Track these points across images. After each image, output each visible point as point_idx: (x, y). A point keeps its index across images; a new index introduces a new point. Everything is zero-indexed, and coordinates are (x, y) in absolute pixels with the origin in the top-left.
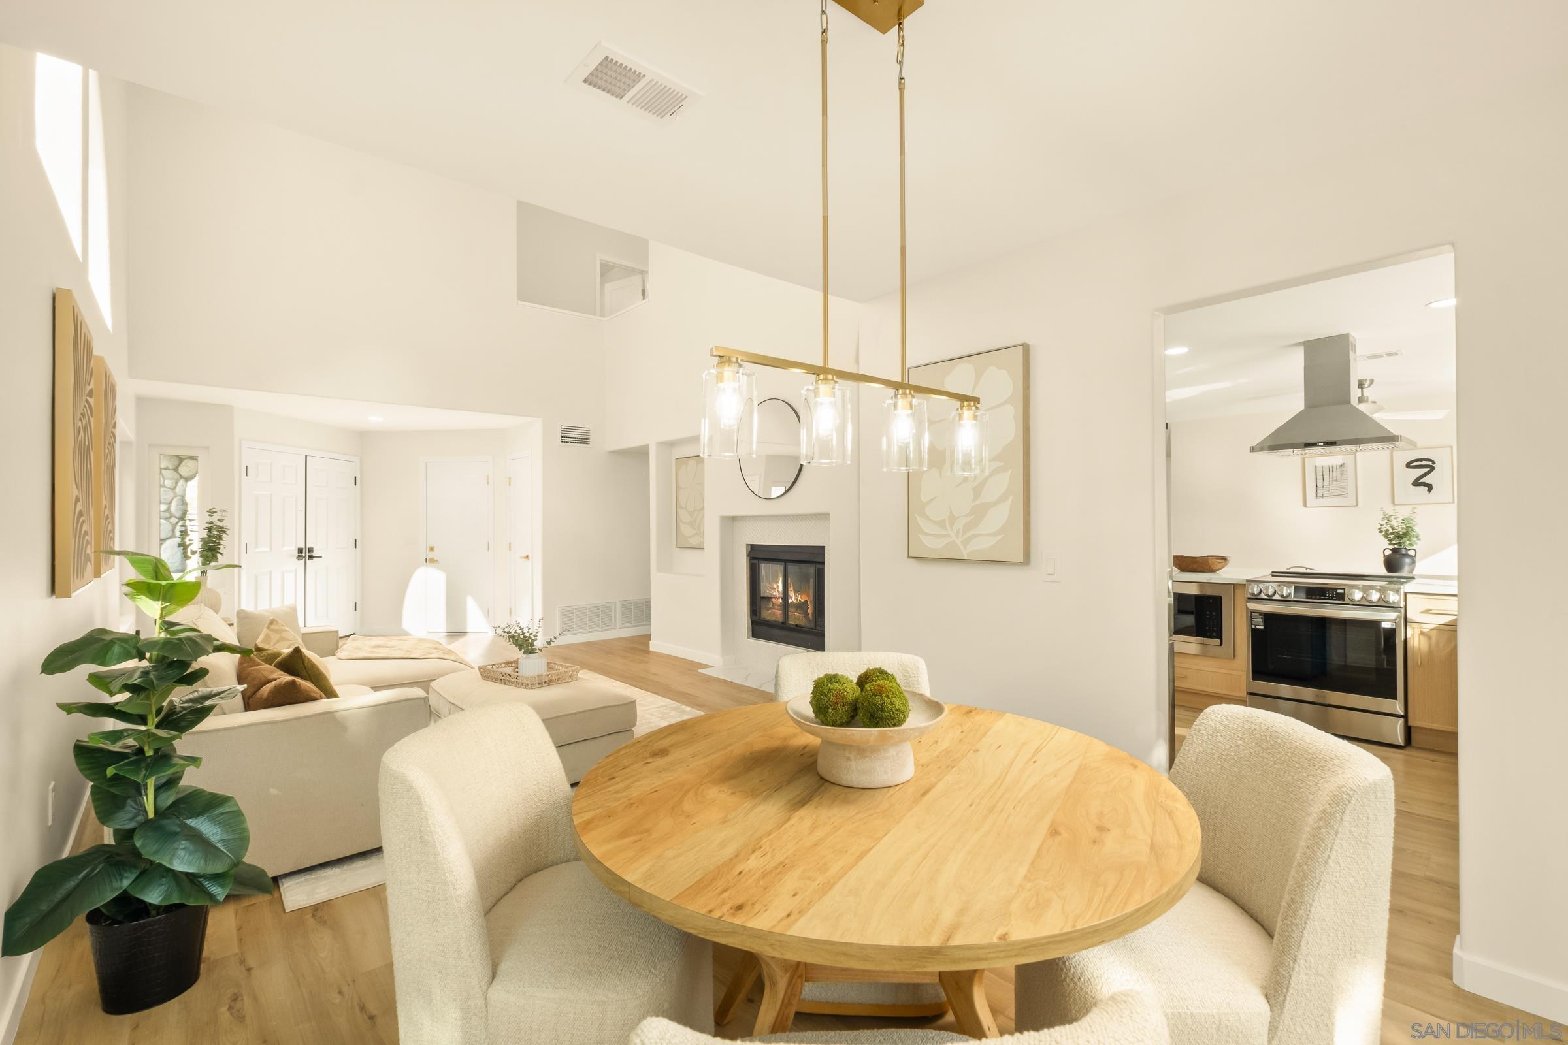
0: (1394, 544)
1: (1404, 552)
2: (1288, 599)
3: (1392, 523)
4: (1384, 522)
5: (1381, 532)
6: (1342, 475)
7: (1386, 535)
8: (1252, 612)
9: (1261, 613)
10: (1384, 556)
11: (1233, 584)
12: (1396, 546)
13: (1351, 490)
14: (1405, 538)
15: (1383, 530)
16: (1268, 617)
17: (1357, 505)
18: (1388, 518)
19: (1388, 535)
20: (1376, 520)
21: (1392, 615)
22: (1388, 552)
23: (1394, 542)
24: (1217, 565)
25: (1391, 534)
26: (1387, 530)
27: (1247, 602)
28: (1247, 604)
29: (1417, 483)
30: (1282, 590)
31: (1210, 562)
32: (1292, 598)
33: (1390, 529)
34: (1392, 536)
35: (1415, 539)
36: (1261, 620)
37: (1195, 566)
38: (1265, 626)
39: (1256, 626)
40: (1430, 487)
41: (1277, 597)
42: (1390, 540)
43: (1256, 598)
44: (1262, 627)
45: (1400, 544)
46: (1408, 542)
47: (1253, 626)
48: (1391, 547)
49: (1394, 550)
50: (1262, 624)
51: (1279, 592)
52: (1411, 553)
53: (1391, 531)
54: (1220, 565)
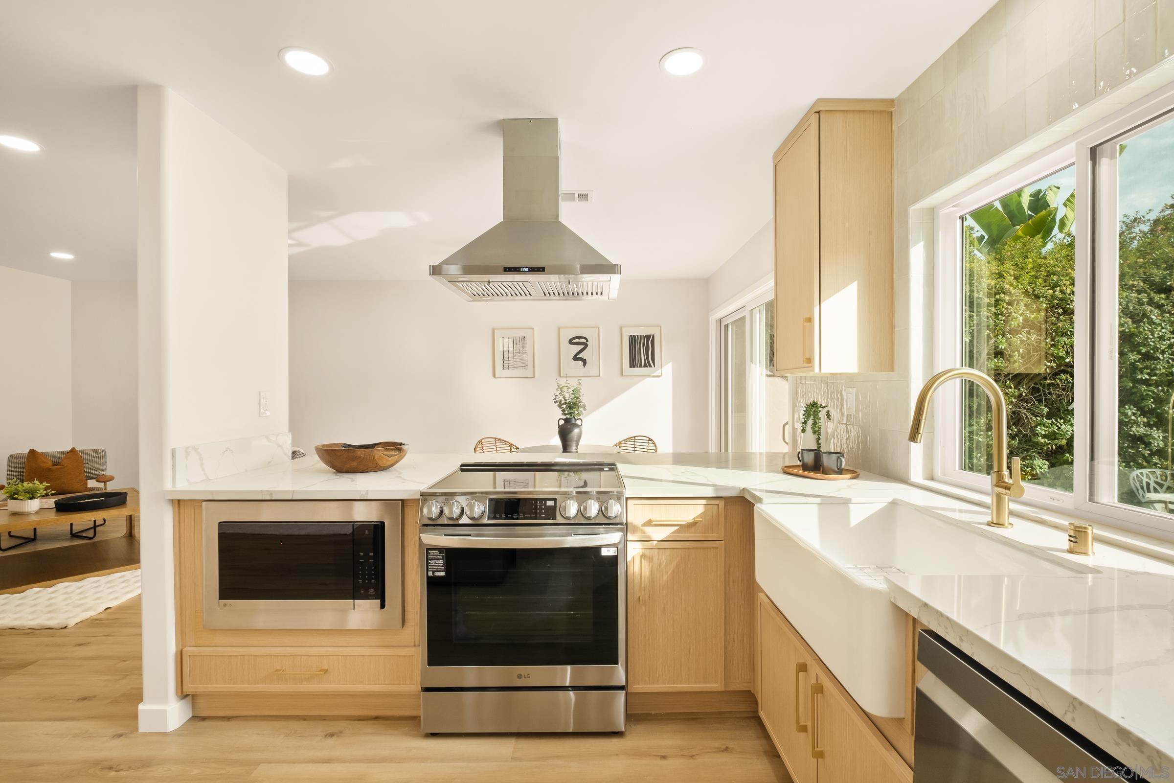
0: (565, 414)
1: (573, 421)
2: (480, 522)
3: (564, 393)
4: (558, 393)
5: (556, 402)
6: (523, 347)
7: (560, 406)
8: (427, 549)
9: (441, 550)
10: (559, 426)
11: (402, 500)
12: (568, 416)
13: (530, 363)
14: (575, 408)
15: (558, 400)
16: (452, 555)
17: (534, 377)
18: (561, 389)
19: (561, 405)
20: (552, 392)
21: (615, 537)
22: (562, 422)
23: (566, 412)
24: (387, 461)
25: (564, 404)
26: (561, 401)
27: (421, 532)
28: (421, 535)
29: (576, 358)
30: (472, 508)
31: (376, 457)
32: (486, 521)
33: (563, 399)
34: (564, 406)
35: (581, 409)
36: (441, 562)
37: (354, 464)
38: (447, 570)
39: (434, 572)
40: (585, 362)
41: (465, 520)
42: (564, 411)
43: (432, 525)
44: (443, 574)
45: (570, 414)
46: (576, 412)
47: (430, 574)
48: (564, 417)
49: (566, 420)
50: (443, 568)
51: (468, 513)
52: (579, 422)
53: (563, 402)
54: (391, 460)
